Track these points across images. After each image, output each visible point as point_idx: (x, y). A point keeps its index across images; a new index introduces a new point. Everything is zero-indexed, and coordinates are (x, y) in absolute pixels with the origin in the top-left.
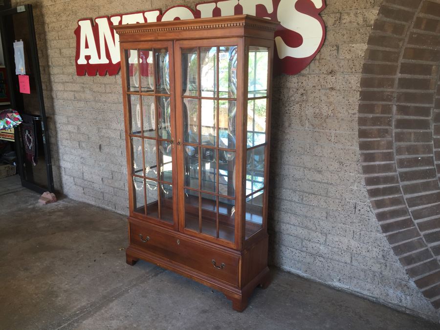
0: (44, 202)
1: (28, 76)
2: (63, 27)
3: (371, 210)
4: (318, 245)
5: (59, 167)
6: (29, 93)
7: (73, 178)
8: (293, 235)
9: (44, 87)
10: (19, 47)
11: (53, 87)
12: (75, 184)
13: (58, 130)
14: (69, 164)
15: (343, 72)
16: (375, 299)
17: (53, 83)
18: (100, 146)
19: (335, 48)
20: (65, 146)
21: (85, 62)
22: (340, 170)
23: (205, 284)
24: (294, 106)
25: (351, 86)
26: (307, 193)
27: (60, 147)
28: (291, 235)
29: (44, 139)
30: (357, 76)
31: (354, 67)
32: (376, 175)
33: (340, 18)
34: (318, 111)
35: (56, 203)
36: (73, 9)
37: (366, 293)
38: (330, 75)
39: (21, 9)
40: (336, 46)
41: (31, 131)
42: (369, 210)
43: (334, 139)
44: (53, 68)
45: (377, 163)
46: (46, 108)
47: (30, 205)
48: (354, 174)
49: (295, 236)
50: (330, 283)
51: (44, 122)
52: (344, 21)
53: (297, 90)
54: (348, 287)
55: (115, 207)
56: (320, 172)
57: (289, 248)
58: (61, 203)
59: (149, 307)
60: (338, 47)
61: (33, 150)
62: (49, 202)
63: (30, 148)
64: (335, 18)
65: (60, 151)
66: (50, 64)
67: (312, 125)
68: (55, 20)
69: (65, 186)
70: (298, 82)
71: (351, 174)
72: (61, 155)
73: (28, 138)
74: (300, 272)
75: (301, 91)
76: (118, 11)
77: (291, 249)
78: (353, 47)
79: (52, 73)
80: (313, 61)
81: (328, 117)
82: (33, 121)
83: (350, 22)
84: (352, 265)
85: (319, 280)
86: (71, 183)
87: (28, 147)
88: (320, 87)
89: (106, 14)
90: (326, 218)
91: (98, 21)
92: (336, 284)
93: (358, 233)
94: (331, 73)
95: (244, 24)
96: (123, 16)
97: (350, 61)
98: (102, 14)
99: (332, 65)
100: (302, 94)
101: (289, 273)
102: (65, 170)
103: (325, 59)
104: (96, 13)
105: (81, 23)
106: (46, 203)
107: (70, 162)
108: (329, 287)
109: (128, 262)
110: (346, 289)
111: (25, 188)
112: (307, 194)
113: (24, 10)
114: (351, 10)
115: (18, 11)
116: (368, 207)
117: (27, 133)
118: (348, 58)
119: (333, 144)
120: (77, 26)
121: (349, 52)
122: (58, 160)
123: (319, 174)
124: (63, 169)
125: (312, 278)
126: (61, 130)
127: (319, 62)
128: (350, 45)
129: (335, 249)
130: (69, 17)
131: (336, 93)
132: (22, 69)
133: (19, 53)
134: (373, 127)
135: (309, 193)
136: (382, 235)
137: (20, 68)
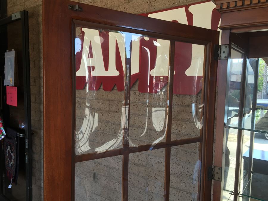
1: (17, 88)
6: (16, 106)
9: (32, 98)
10: (10, 57)
18: (95, 174)
21: (86, 74)
29: (27, 159)
41: (13, 147)
46: (32, 121)
51: (28, 140)
61: (14, 168)
63: (10, 165)
73: (9, 154)
79: (42, 85)
82: (17, 137)
87: (9, 164)
105: (84, 29)
113: (20, 17)
115: (13, 19)
117: (9, 149)
132: (11, 80)
133: (9, 64)
137: (9, 79)
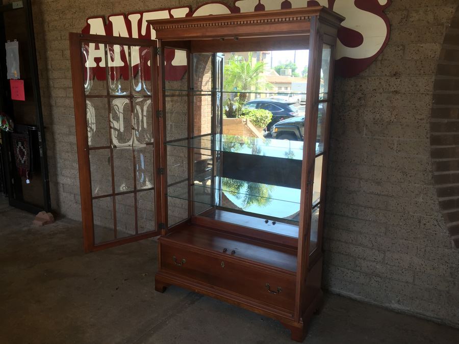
0: (40, 223)
1: (23, 81)
2: (67, 25)
3: (438, 224)
4: (374, 264)
5: (57, 184)
6: (24, 100)
7: (72, 195)
8: (345, 253)
11: (52, 93)
12: (76, 203)
13: (57, 141)
14: (69, 179)
15: (409, 74)
16: (440, 321)
17: (52, 89)
19: (401, 47)
20: (65, 160)
21: (95, 65)
22: (402, 181)
23: (256, 312)
24: (350, 112)
25: (418, 89)
26: (362, 206)
27: (59, 160)
28: (342, 254)
29: (41, 152)
30: (426, 78)
31: (422, 68)
32: (450, 185)
33: (407, 16)
34: (378, 116)
35: (54, 224)
36: (80, 5)
37: (429, 314)
38: (395, 77)
39: (18, 4)
40: (402, 45)
41: (25, 142)
42: (436, 223)
43: (397, 147)
44: (52, 72)
45: (452, 172)
47: (24, 227)
48: (419, 185)
49: (347, 255)
50: (387, 305)
51: (41, 133)
52: (411, 20)
53: (354, 93)
54: (408, 309)
55: (126, 227)
56: (378, 183)
57: (339, 268)
58: (60, 224)
59: (196, 340)
60: (404, 46)
61: (27, 164)
62: (46, 223)
63: (23, 162)
64: (402, 15)
65: (59, 165)
66: (50, 67)
67: (371, 132)
68: (57, 18)
69: (63, 205)
70: (355, 86)
71: (416, 185)
72: (59, 169)
73: (21, 150)
74: (353, 294)
75: (360, 95)
76: (137, 8)
77: (342, 269)
78: (422, 47)
79: (51, 77)
80: (374, 62)
81: (389, 123)
82: (29, 131)
83: (419, 20)
84: (414, 285)
85: (374, 302)
86: (72, 201)
87: (20, 161)
88: (381, 90)
89: (123, 11)
90: (385, 234)
91: (112, 19)
92: (395, 306)
93: (423, 250)
94: (395, 75)
95: (318, 17)
96: (144, 14)
97: (417, 62)
98: (117, 11)
99: (397, 66)
100: (359, 99)
101: (339, 295)
102: (63, 187)
103: (389, 60)
104: (110, 10)
105: (90, 21)
106: (43, 225)
107: (70, 178)
108: (387, 309)
109: (157, 289)
110: (406, 311)
111: (13, 208)
112: (363, 208)
113: (22, 6)
114: (420, 7)
115: (14, 8)
116: (435, 221)
117: (20, 144)
118: (415, 58)
119: (395, 152)
120: (86, 25)
121: (417, 52)
122: (56, 175)
123: (378, 185)
124: (61, 185)
125: (366, 300)
126: (60, 142)
127: (381, 63)
128: (418, 45)
129: (394, 267)
130: (76, 15)
131: (401, 96)
132: (15, 72)
133: (12, 55)
134: (448, 133)
135: (365, 207)
136: (451, 251)
137: (13, 72)
